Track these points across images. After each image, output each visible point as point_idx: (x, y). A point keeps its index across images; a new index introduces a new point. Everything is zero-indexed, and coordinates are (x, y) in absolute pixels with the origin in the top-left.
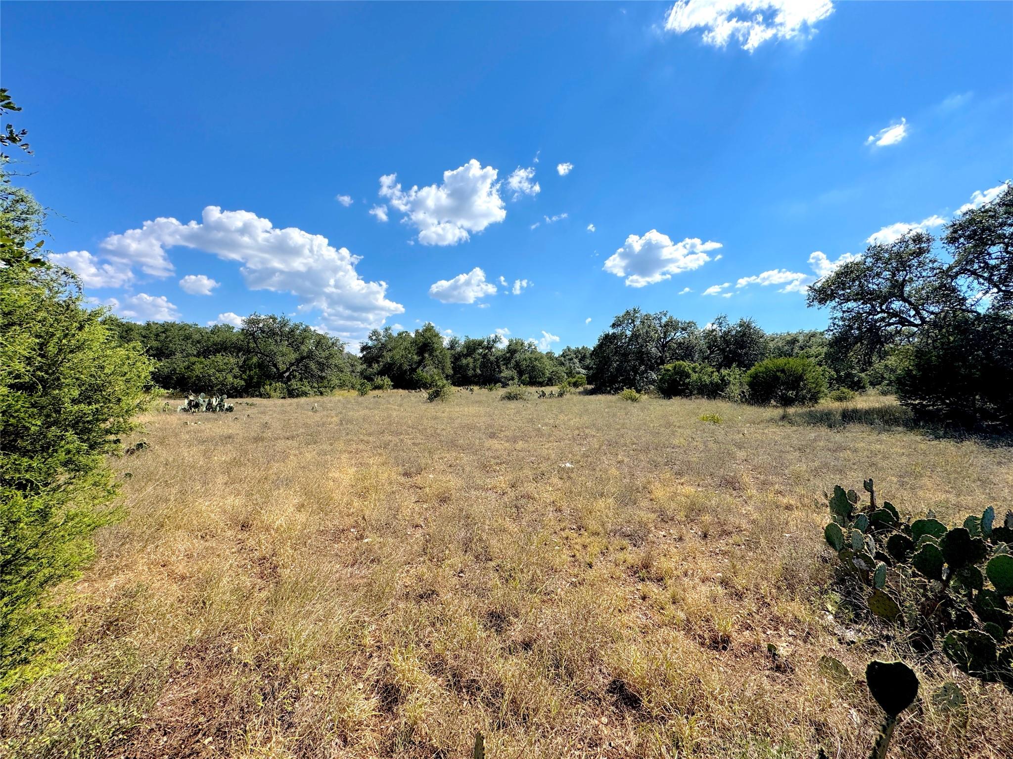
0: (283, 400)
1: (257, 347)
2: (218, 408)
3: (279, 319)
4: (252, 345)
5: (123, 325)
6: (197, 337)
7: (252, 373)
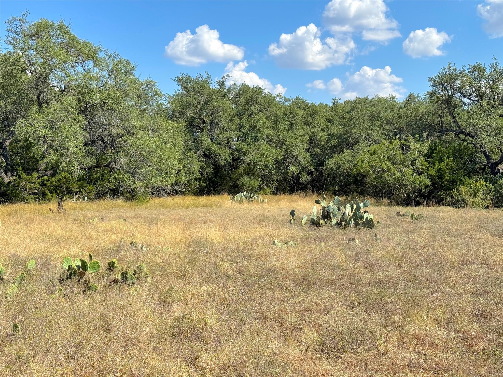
0: (486, 211)
1: (456, 122)
2: (352, 222)
3: (488, 71)
4: (448, 119)
5: (309, 107)
6: (386, 115)
7: (443, 165)
